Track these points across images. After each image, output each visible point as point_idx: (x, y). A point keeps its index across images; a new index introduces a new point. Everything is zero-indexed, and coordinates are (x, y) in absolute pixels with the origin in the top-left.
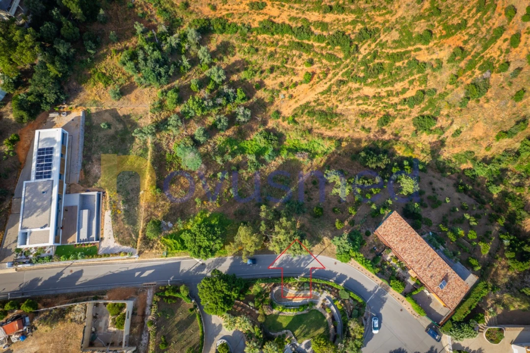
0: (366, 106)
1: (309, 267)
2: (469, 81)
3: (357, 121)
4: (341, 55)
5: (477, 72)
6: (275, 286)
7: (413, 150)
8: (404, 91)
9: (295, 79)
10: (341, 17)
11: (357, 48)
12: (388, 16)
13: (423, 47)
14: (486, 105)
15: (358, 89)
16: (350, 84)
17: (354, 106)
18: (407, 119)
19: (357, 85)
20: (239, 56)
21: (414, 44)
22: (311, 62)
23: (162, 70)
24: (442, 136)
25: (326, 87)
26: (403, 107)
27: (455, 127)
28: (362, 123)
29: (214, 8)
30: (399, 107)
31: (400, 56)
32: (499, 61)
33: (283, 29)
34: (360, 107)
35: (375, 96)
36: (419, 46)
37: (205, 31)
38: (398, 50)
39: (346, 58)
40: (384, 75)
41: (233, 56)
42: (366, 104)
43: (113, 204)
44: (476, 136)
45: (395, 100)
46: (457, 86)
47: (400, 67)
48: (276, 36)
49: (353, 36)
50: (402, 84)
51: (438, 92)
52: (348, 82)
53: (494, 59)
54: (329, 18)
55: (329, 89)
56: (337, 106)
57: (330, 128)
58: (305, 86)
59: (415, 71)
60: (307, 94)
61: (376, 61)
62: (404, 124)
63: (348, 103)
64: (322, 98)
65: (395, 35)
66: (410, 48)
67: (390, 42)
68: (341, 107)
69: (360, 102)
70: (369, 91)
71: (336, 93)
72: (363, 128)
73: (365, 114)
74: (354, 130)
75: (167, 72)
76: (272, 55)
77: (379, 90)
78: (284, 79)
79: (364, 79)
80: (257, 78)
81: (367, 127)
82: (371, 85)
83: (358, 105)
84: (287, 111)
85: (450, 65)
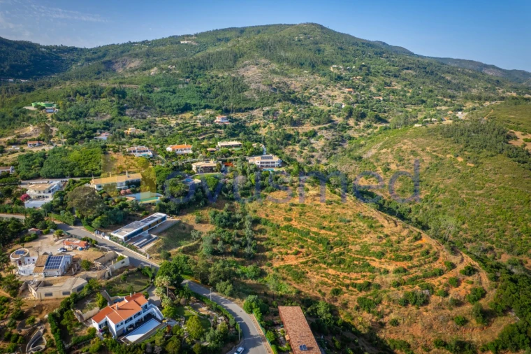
0: (326, 280)
1: (225, 305)
2: (410, 290)
3: (317, 286)
4: (321, 249)
5: (417, 287)
6: (198, 302)
7: (353, 319)
8: (357, 279)
9: (289, 252)
10: (329, 233)
11: (332, 248)
12: (357, 239)
13: (377, 260)
14: (425, 313)
15: (325, 269)
16: (321, 264)
17: (318, 277)
18: (353, 296)
19: (325, 266)
20: (267, 236)
21: (370, 256)
22: (302, 247)
23: (224, 220)
24: (381, 320)
25: (305, 260)
26: (353, 289)
27: (392, 316)
28: (320, 288)
29: (267, 216)
30: (351, 288)
31: (359, 260)
32: (438, 288)
33: (295, 230)
34: (323, 279)
35: (334, 275)
36: (374, 258)
37: (256, 222)
38: (359, 256)
39: (324, 251)
40: (345, 266)
41: (264, 235)
42: (327, 277)
43: (159, 244)
44: (414, 334)
45: (348, 282)
46: (399, 290)
47: (356, 265)
48: (290, 233)
49: (331, 242)
50: (356, 275)
51: (383, 289)
52: (319, 263)
53: (434, 286)
54: (322, 232)
55: (307, 262)
56: (307, 273)
57: (298, 283)
58: (293, 256)
59: (367, 270)
60: (292, 261)
61: (342, 257)
62: (350, 299)
63: (315, 273)
64: (300, 266)
65: (358, 248)
66: (367, 258)
67: (353, 250)
68: (309, 274)
69: (323, 275)
70: (331, 271)
71: (311, 266)
72: (320, 291)
73: (324, 283)
74: (313, 291)
75: (225, 223)
76: (284, 239)
77: (339, 273)
78: (283, 251)
79: (331, 264)
80: (269, 247)
81: (323, 291)
82: (335, 269)
83: (322, 276)
84: (276, 265)
85: (394, 275)
